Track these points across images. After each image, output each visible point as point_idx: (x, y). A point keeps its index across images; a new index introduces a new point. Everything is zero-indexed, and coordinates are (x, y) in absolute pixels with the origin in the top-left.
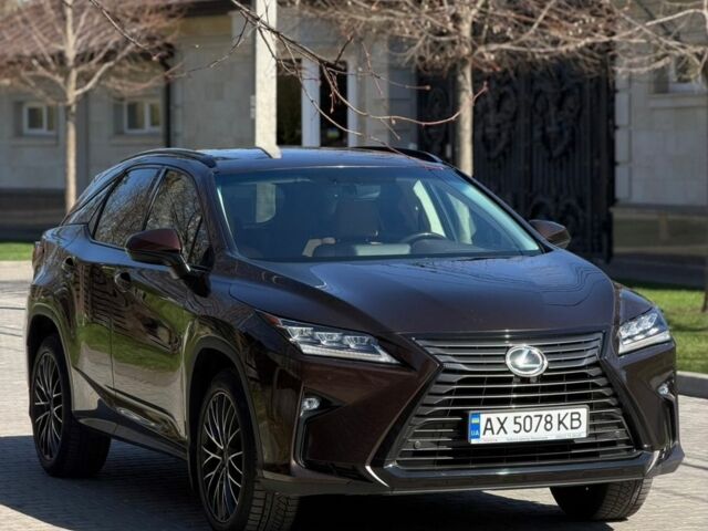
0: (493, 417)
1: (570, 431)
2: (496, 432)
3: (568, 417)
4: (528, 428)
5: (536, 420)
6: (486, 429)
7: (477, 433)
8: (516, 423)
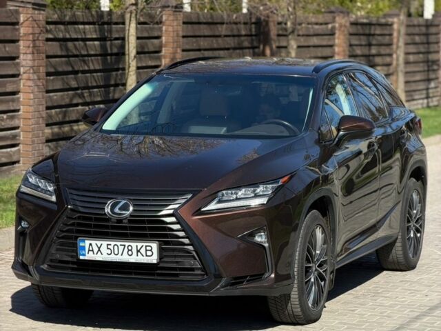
0: (93, 243)
1: (145, 257)
2: (95, 252)
3: (144, 248)
4: (116, 252)
5: (121, 248)
6: (89, 250)
7: (84, 252)
8: (108, 248)
